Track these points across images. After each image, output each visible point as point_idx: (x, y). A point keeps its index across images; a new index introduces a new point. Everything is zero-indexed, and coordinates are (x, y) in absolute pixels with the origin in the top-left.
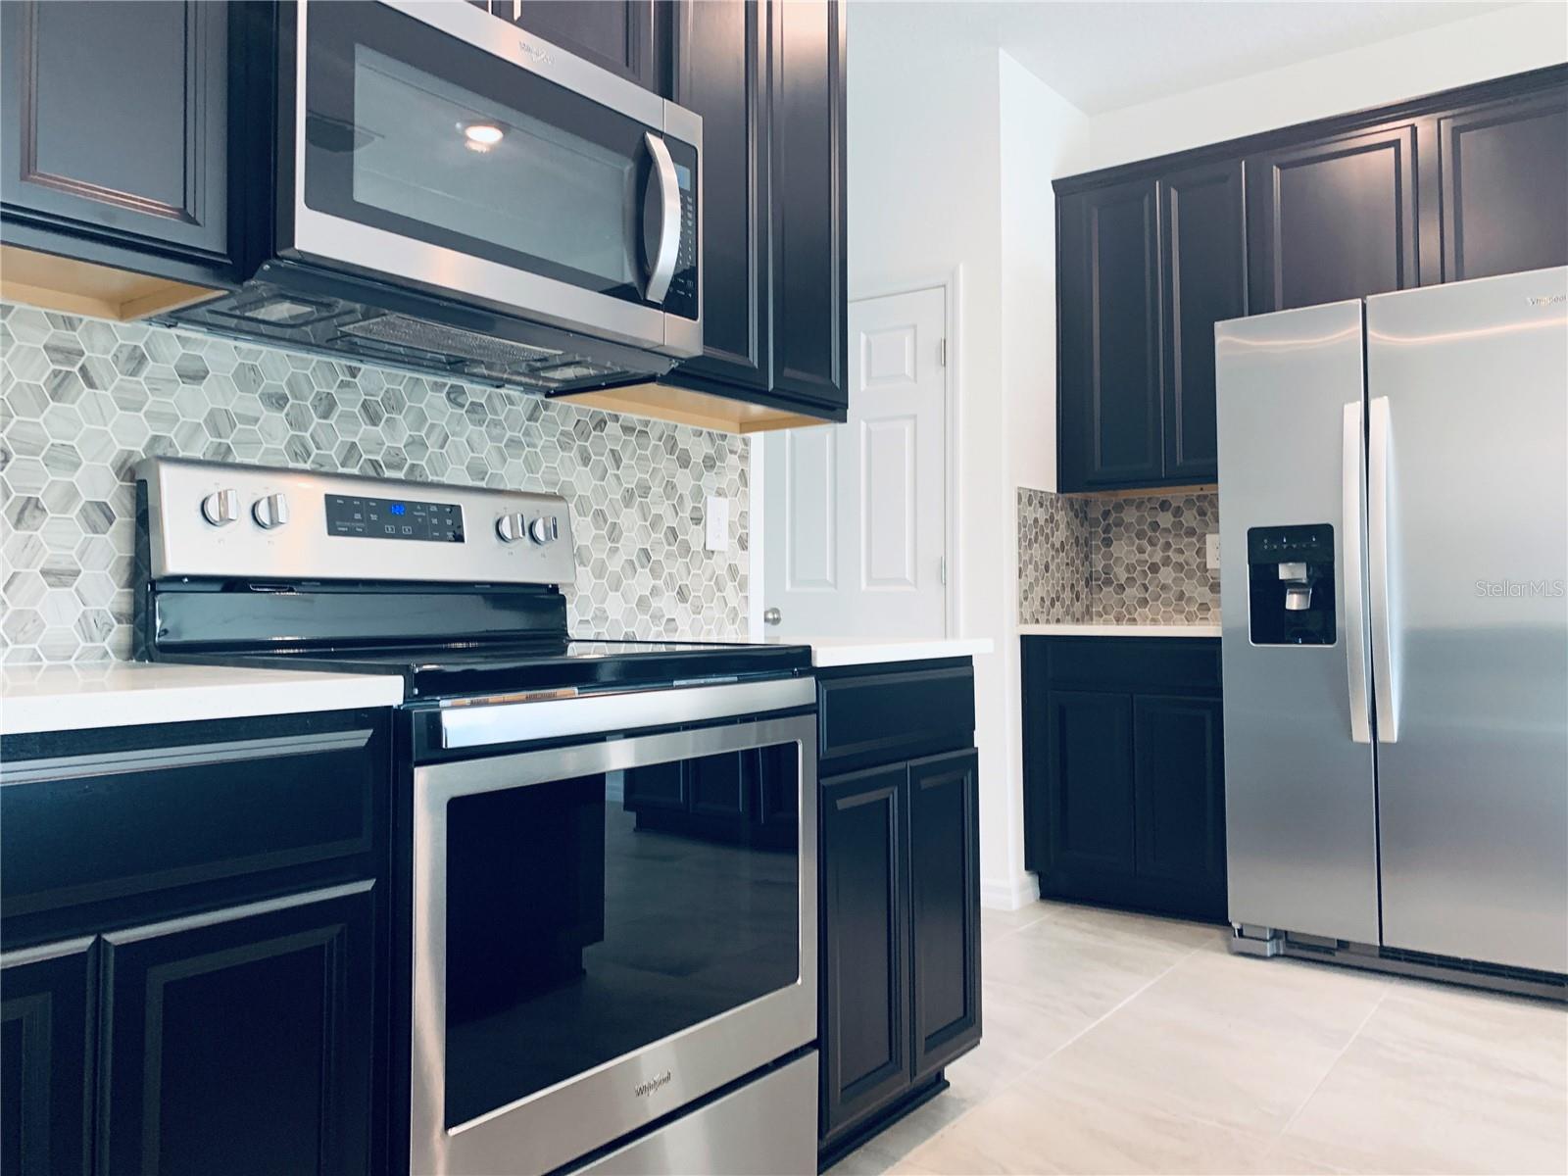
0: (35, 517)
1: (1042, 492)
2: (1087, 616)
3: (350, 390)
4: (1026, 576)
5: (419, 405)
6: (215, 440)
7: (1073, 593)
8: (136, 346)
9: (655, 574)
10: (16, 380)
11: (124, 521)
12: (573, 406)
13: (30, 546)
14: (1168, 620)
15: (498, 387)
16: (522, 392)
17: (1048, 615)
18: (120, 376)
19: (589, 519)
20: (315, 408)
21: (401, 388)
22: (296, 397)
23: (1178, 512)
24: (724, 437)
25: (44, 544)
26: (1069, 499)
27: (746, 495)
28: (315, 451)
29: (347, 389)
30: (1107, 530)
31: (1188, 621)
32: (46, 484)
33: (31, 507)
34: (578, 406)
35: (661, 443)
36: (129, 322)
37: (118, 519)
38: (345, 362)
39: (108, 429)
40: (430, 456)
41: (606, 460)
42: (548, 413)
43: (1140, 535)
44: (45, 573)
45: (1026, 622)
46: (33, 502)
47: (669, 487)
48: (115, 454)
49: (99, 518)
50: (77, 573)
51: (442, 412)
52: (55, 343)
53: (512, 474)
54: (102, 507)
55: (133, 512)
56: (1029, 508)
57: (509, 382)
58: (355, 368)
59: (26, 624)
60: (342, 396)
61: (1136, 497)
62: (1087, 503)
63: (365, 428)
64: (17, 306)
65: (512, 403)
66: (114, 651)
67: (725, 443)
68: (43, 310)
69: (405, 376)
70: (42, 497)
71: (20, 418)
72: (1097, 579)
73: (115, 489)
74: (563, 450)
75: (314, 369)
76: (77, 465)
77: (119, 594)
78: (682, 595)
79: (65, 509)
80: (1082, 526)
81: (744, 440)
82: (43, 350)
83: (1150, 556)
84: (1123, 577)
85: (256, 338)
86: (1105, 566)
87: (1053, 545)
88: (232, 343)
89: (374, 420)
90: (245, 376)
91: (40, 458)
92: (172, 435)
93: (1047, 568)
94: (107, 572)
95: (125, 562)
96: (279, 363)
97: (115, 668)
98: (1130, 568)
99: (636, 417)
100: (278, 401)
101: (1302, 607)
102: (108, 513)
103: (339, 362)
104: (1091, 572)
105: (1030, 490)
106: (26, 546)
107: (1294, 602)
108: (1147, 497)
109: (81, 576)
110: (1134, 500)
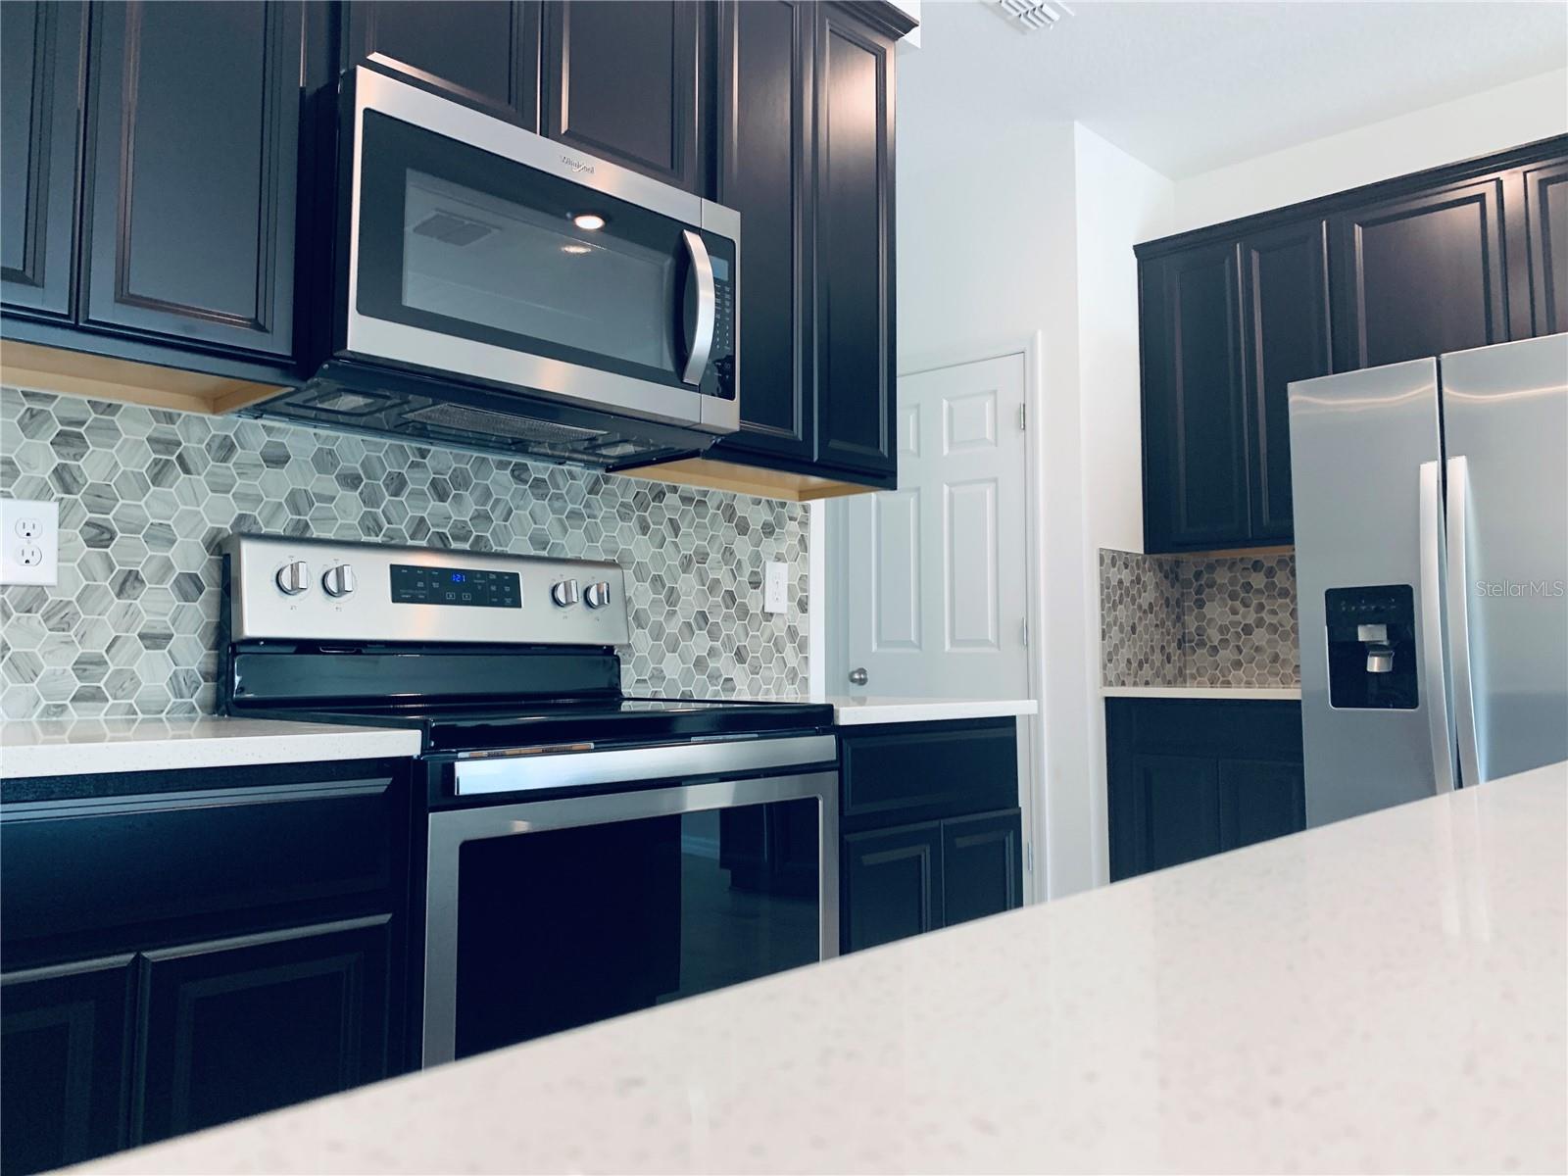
0: (134, 588)
1: (1127, 553)
2: (1180, 678)
3: (420, 469)
4: (1111, 637)
5: (485, 482)
6: (295, 517)
7: (1163, 655)
8: (226, 436)
9: (713, 636)
10: (122, 468)
11: (211, 589)
12: (633, 479)
13: (130, 613)
14: (1262, 684)
15: (560, 464)
16: (583, 467)
17: (1135, 677)
18: (212, 463)
19: (647, 584)
20: (387, 486)
21: (468, 467)
22: (369, 478)
23: (1270, 573)
24: (783, 505)
25: (143, 612)
26: (1157, 560)
27: (806, 560)
28: (387, 526)
29: (416, 470)
30: (1199, 591)
31: (1283, 684)
32: (143, 557)
33: (132, 578)
34: (637, 479)
35: (720, 512)
36: (222, 415)
37: (207, 589)
38: (414, 445)
39: (201, 509)
40: (494, 529)
41: (665, 529)
42: (609, 486)
43: (1233, 596)
44: (142, 636)
45: (1110, 684)
46: (134, 574)
47: (728, 554)
48: (205, 531)
49: (191, 588)
50: (170, 637)
51: (506, 487)
52: (156, 435)
53: (573, 543)
54: (194, 578)
55: (219, 581)
56: (1112, 570)
57: (570, 459)
58: (425, 450)
59: (124, 683)
60: (411, 475)
61: (1228, 558)
62: (1177, 563)
63: (433, 504)
64: (125, 405)
65: (573, 478)
66: (200, 708)
67: (784, 510)
68: (147, 408)
69: (472, 456)
70: (142, 569)
71: (124, 501)
72: (1190, 641)
73: (205, 562)
74: (622, 520)
75: (387, 451)
76: (172, 542)
77: (205, 655)
78: (740, 656)
79: (161, 581)
80: (1173, 587)
81: (803, 506)
82: (146, 442)
83: (1244, 617)
84: (1215, 637)
85: (334, 425)
86: (1198, 628)
87: (1140, 607)
88: (312, 431)
89: (442, 497)
90: (323, 460)
91: (141, 536)
92: (256, 514)
93: (1133, 629)
94: (196, 635)
95: (211, 629)
96: (353, 447)
97: (201, 720)
98: (1223, 630)
99: (694, 488)
100: (351, 481)
101: (1385, 670)
102: (199, 584)
103: (409, 445)
104: (1184, 633)
105: (1114, 551)
106: (126, 613)
107: (1375, 664)
108: (1240, 557)
109: (174, 638)
110: (1226, 560)
